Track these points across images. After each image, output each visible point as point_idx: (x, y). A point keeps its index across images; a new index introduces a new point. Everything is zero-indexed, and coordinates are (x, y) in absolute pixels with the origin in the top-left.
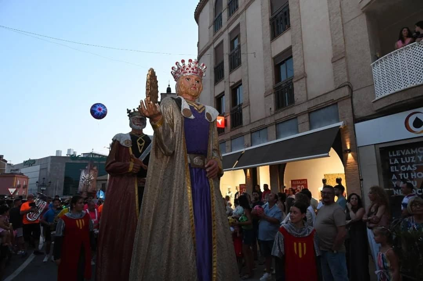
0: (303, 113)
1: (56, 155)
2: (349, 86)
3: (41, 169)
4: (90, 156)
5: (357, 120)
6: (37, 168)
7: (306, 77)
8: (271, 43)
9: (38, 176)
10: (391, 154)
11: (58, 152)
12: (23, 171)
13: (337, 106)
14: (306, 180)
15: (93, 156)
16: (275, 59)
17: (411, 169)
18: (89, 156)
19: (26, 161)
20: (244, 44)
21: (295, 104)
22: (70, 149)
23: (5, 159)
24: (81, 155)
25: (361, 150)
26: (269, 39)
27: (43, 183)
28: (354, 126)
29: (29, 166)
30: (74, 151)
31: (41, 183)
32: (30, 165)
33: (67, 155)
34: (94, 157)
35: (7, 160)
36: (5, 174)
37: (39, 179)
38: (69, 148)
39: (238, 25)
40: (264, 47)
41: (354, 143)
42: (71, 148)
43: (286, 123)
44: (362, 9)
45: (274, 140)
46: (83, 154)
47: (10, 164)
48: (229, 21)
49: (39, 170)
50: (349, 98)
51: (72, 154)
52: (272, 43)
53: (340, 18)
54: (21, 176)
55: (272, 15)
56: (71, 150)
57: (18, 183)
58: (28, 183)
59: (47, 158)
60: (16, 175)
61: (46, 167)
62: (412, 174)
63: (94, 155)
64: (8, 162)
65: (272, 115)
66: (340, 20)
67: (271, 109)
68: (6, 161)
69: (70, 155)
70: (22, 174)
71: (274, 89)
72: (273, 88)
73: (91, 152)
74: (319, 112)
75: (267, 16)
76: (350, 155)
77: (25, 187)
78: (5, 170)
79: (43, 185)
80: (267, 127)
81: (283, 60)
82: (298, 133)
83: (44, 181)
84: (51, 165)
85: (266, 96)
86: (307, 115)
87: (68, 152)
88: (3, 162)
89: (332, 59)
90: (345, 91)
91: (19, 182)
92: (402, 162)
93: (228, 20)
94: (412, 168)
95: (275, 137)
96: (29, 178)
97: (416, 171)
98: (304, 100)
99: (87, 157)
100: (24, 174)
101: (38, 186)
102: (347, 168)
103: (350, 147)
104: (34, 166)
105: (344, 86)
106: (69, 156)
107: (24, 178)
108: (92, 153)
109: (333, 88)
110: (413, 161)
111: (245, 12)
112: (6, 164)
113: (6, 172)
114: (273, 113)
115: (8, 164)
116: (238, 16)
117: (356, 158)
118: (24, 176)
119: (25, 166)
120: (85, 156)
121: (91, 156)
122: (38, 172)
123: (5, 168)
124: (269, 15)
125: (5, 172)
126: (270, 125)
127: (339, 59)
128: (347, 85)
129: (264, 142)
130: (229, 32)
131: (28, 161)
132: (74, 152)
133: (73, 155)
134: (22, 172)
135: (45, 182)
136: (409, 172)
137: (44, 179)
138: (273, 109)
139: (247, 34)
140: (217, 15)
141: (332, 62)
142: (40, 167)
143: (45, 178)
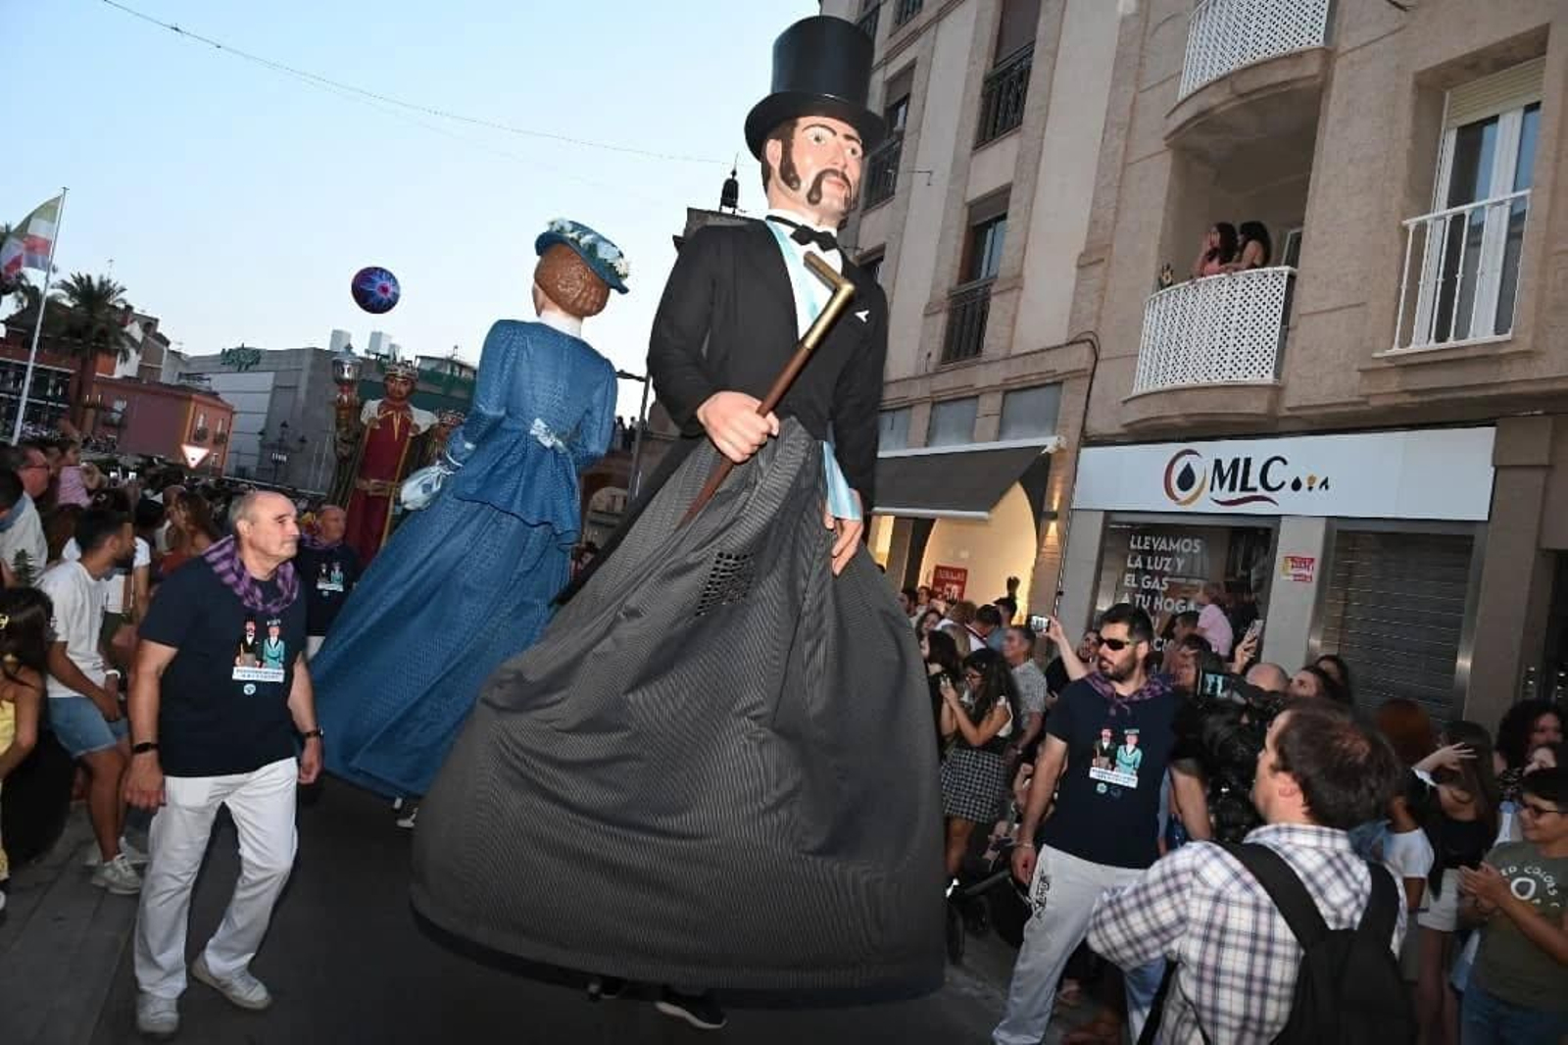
0: (992, 389)
1: (332, 344)
2: (1092, 342)
3: (276, 388)
4: (442, 371)
5: (1089, 440)
6: (264, 380)
7: (1021, 288)
8: (972, 155)
9: (266, 410)
10: (1135, 543)
11: (337, 335)
12: (219, 382)
13: (1060, 391)
14: (965, 571)
15: (452, 370)
16: (973, 207)
17: (1158, 587)
18: (439, 367)
19: (231, 350)
20: (912, 134)
21: (984, 359)
22: (380, 334)
23: (164, 334)
24: (413, 359)
25: (1078, 519)
26: (970, 142)
27: (281, 440)
28: (1078, 452)
29: (239, 371)
30: (393, 342)
31: (272, 438)
32: (243, 368)
33: (367, 351)
34: (457, 374)
35: (168, 337)
36: (160, 384)
37: (268, 421)
38: (378, 330)
39: (910, 68)
40: (956, 160)
41: (1067, 499)
42: (384, 331)
43: (955, 407)
44: (1166, 139)
45: (919, 447)
46: (422, 358)
47: (176, 354)
48: (894, 42)
49: (269, 389)
50: (1086, 376)
51: (384, 351)
52: (975, 158)
53: (1123, 144)
54: (210, 400)
55: (995, 66)
56: (383, 338)
57: (200, 425)
58: (232, 429)
59: (298, 353)
60: (195, 396)
61: (293, 384)
62: (1156, 599)
63: (457, 369)
64: (172, 347)
65: (929, 376)
66: (1122, 150)
67: (929, 355)
68: (167, 343)
69: (377, 354)
70: (215, 395)
71: (950, 297)
72: (946, 296)
73: (450, 355)
74: (1025, 395)
75: (983, 66)
76: (1053, 526)
77: (220, 440)
78: (160, 369)
79: (281, 447)
80: (910, 407)
81: (989, 217)
82: (972, 440)
83: (283, 433)
84: (311, 379)
85: (926, 315)
86: (999, 397)
87: (371, 344)
88: (157, 343)
89: (1082, 255)
90: (1081, 356)
91: (204, 423)
92: (1149, 567)
93: (891, 36)
94: (1161, 585)
95: (923, 440)
96: (235, 413)
97: (1166, 595)
98: (1002, 353)
99: (432, 370)
100: (221, 396)
101: (262, 445)
102: (1041, 556)
103: (1059, 506)
104: (254, 371)
105: (1083, 341)
106: (373, 357)
107: (222, 409)
108: (450, 361)
109: (1062, 341)
110: (1166, 569)
111: (936, 31)
112: (166, 353)
113: (164, 379)
114: (930, 370)
115: (173, 352)
116: (916, 35)
117: (1063, 537)
118: (219, 404)
119: (225, 368)
120: (427, 367)
121: (448, 372)
122: (268, 397)
123: (160, 364)
124: (987, 66)
125: (159, 376)
126: (921, 401)
127: (1091, 264)
128: (1089, 340)
129: (897, 448)
130: (887, 77)
131: (238, 350)
132: (392, 346)
133: (387, 357)
134: (214, 389)
135: (285, 437)
136: (1153, 593)
137: (284, 425)
138: (934, 359)
139: (927, 106)
140: (870, 9)
141: (1080, 267)
142: (275, 379)
143: (288, 423)
